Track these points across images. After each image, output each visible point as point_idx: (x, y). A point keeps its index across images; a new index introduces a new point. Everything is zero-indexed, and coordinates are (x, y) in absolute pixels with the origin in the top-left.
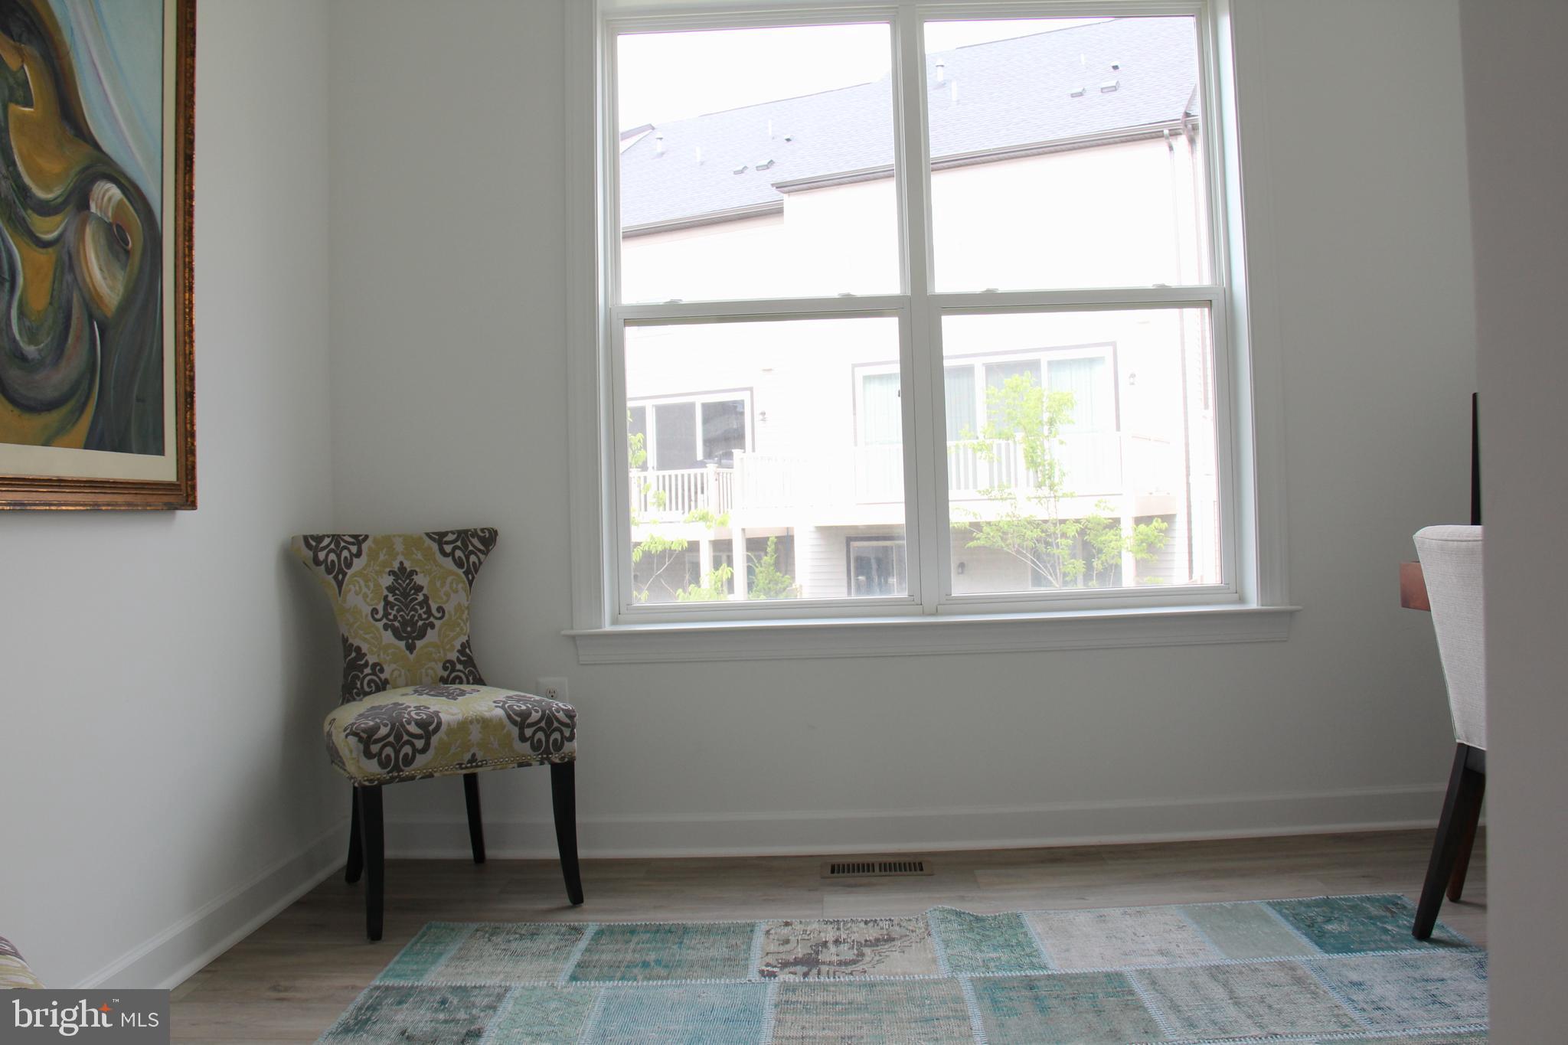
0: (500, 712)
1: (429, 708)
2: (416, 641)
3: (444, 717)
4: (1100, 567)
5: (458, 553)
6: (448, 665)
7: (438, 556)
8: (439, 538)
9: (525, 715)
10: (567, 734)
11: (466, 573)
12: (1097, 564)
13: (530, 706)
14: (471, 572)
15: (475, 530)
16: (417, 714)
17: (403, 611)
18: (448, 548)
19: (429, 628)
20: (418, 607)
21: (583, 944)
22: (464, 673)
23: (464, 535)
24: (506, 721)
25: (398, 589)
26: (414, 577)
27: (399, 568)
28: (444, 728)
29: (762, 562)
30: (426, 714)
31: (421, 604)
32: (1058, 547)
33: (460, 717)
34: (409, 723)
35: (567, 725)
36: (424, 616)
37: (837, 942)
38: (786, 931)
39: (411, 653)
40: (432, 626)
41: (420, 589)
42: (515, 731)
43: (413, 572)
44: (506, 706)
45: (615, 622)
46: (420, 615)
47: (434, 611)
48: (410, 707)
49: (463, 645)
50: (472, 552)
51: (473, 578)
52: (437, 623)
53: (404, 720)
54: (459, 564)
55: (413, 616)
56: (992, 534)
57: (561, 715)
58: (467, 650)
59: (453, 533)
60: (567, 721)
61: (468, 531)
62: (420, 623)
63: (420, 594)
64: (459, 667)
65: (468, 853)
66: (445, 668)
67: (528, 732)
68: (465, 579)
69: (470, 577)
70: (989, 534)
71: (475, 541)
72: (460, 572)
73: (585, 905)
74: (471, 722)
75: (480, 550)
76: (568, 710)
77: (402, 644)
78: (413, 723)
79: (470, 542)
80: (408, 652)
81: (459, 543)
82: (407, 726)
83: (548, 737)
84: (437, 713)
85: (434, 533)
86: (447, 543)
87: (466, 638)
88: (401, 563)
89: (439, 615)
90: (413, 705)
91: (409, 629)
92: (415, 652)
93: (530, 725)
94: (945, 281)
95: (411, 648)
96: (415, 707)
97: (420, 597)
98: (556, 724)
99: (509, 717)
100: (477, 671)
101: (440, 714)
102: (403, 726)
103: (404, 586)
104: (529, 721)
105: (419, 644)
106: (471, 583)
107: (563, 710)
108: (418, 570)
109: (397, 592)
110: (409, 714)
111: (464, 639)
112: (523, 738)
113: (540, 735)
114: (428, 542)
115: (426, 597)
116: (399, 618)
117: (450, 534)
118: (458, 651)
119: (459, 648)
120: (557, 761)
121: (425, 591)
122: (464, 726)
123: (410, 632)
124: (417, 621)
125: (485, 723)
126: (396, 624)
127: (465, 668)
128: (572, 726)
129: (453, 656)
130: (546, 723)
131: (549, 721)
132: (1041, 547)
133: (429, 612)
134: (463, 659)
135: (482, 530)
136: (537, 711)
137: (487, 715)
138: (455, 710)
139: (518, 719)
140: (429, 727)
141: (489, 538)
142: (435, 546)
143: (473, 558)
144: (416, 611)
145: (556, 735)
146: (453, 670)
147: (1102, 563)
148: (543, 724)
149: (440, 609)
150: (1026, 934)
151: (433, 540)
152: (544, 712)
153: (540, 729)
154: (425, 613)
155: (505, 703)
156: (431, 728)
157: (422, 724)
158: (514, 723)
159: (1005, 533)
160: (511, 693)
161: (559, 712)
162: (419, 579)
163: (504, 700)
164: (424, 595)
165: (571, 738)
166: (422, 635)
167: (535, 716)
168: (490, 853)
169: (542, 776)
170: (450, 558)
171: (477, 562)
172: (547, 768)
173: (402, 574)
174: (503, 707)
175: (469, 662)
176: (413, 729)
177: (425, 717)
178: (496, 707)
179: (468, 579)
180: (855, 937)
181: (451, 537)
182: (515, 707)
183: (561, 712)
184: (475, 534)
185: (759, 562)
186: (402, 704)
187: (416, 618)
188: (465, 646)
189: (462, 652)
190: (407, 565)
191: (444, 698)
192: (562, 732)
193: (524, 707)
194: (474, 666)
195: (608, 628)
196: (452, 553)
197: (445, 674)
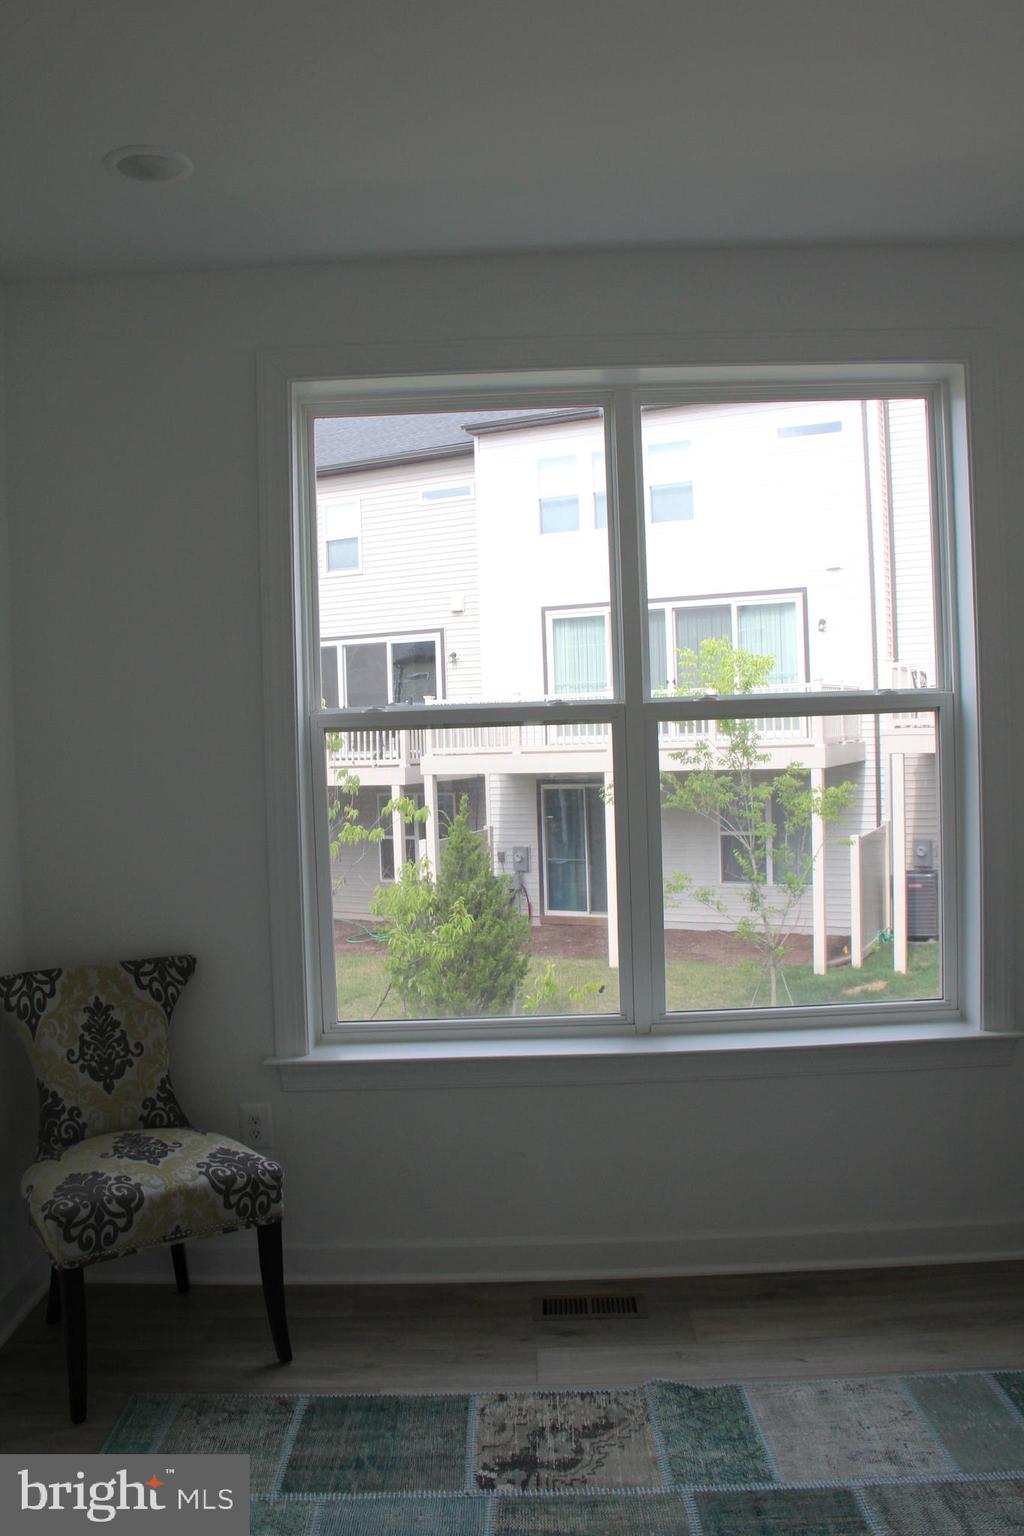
0: (203, 1180)
1: (130, 1179)
2: (115, 1081)
3: (146, 1191)
4: (792, 830)
5: (156, 985)
6: (149, 1104)
7: (136, 990)
8: (135, 967)
9: (229, 1181)
10: (273, 1195)
11: (164, 1006)
12: (788, 826)
13: (235, 1170)
14: (169, 1005)
15: (173, 958)
16: (118, 1189)
17: (99, 1049)
18: (145, 980)
19: (128, 1068)
20: (115, 1044)
21: (293, 1430)
22: (164, 1110)
23: (161, 964)
24: (211, 1191)
25: (94, 1027)
26: (111, 1012)
27: (94, 1004)
28: (146, 1203)
29: (455, 819)
30: (128, 1189)
31: (118, 1041)
32: (750, 809)
33: (162, 1190)
34: (110, 1201)
35: (273, 1188)
36: (122, 1053)
37: (554, 1428)
38: (500, 1409)
39: (109, 1093)
40: (131, 1064)
41: (116, 1024)
42: (220, 1199)
43: (109, 1007)
44: (210, 1171)
45: (319, 1042)
46: (118, 1052)
47: (132, 1048)
48: (110, 1179)
49: (163, 1082)
50: (170, 984)
51: (172, 1009)
52: (136, 1060)
53: (105, 1198)
54: (157, 996)
55: (111, 1054)
56: (685, 797)
57: (267, 1178)
58: (168, 1086)
59: (149, 961)
60: (274, 1183)
61: (166, 959)
62: (118, 1061)
63: (117, 1030)
64: (160, 1104)
65: (170, 1278)
66: (145, 1106)
67: (234, 1199)
68: (164, 1013)
69: (169, 1009)
70: (682, 797)
71: (173, 972)
72: (159, 1005)
74: (175, 1195)
75: (179, 982)
76: (274, 1171)
77: (99, 1085)
78: (114, 1202)
79: (168, 973)
80: (105, 1093)
81: (156, 975)
82: (108, 1205)
83: (253, 1201)
84: (138, 1186)
85: (130, 963)
86: (145, 974)
87: (166, 1073)
88: (97, 998)
89: (138, 1051)
90: (113, 1175)
91: (106, 1068)
92: (113, 1092)
93: (235, 1192)
95: (109, 1088)
96: (115, 1179)
97: (117, 1034)
98: (262, 1188)
99: (213, 1185)
100: (179, 1107)
101: (142, 1188)
102: (103, 1205)
103: (100, 1022)
104: (236, 1186)
105: (117, 1083)
106: (169, 1015)
107: (269, 1171)
108: (114, 1004)
109: (93, 1030)
110: (110, 1190)
111: (163, 1074)
112: (228, 1205)
113: (247, 1201)
114: (124, 974)
115: (123, 1033)
116: (96, 1058)
117: (147, 965)
118: (158, 1088)
119: (160, 1084)
120: (264, 1223)
121: (122, 1027)
122: (167, 1198)
123: (107, 1072)
124: (115, 1060)
125: (187, 1193)
126: (94, 1064)
127: (165, 1105)
128: (277, 1188)
129: (153, 1093)
130: (252, 1188)
131: (255, 1185)
132: (733, 810)
133: (127, 1049)
134: (162, 1095)
135: (181, 958)
136: (242, 1176)
137: (191, 1184)
138: (156, 1181)
139: (223, 1187)
140: (131, 1203)
141: (187, 967)
142: (131, 979)
143: (171, 990)
144: (114, 1048)
145: (263, 1198)
146: (154, 1108)
147: (794, 826)
148: (248, 1190)
149: (138, 1045)
150: (747, 1419)
151: (130, 971)
152: (249, 1176)
153: (247, 1194)
154: (123, 1050)
155: (209, 1166)
156: (133, 1205)
157: (123, 1202)
158: (219, 1191)
159: (698, 795)
160: (215, 1146)
161: (264, 1175)
162: (115, 1015)
163: (207, 1160)
164: (122, 1031)
165: (278, 1199)
166: (120, 1073)
167: (240, 1182)
168: (194, 1278)
169: (248, 1241)
170: (148, 991)
171: (176, 993)
172: (254, 1230)
173: (98, 1010)
174: (206, 1174)
175: (170, 1098)
176: (114, 1207)
177: (126, 1192)
178: (200, 1173)
179: (166, 1011)
180: (572, 1419)
181: (148, 968)
182: (219, 1172)
183: (267, 1175)
184: (172, 964)
185: (452, 821)
186: (102, 1175)
187: (113, 1056)
188: (166, 1081)
189: (162, 1088)
190: (103, 999)
191: (145, 1162)
192: (268, 1195)
193: (228, 1173)
194: (176, 1103)
195: (316, 1055)
196: (149, 986)
197: (145, 1113)
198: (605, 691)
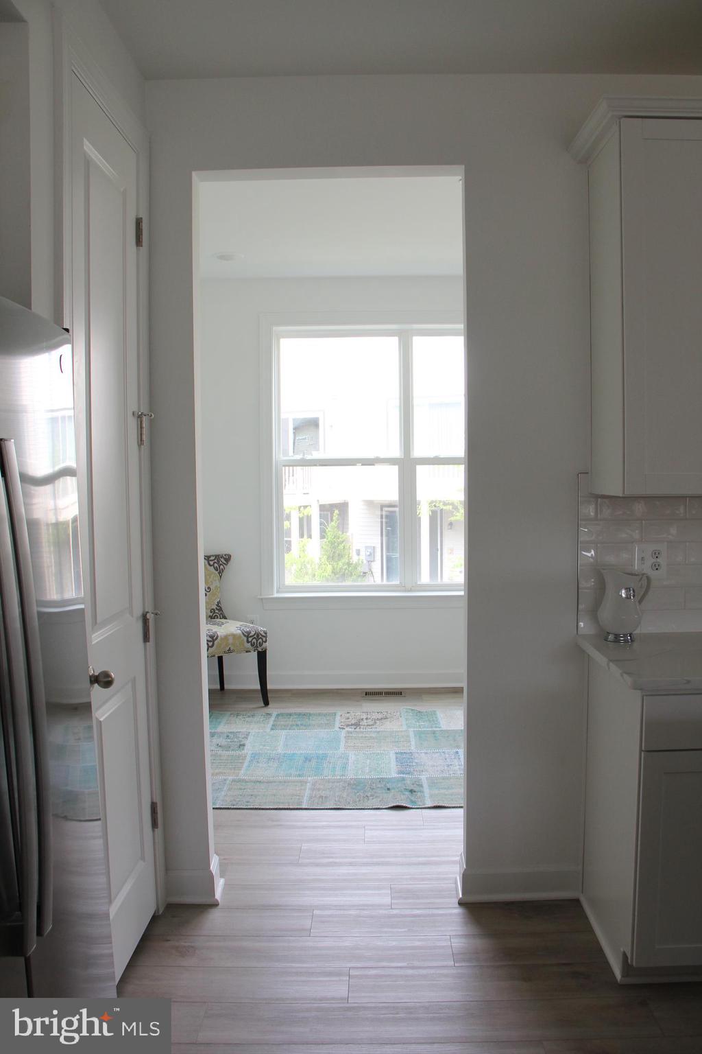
0: (239, 632)
1: (213, 630)
5: (216, 565)
6: (213, 611)
7: (208, 566)
8: (208, 558)
9: (249, 633)
10: (264, 640)
11: (219, 573)
13: (250, 629)
14: (221, 573)
15: (222, 555)
16: (209, 632)
18: (211, 563)
21: (273, 718)
22: (219, 615)
23: (217, 557)
24: (242, 635)
28: (219, 638)
29: (330, 525)
33: (225, 634)
35: (264, 637)
37: (367, 719)
38: (348, 715)
40: (206, 595)
42: (245, 639)
44: (241, 629)
45: (278, 592)
50: (221, 564)
51: (222, 575)
54: (216, 569)
57: (262, 633)
58: (220, 605)
59: (213, 556)
60: (264, 635)
61: (219, 555)
64: (216, 611)
65: (218, 687)
66: (211, 612)
67: (250, 639)
69: (220, 575)
71: (222, 560)
72: (217, 573)
73: (270, 706)
74: (229, 636)
75: (225, 564)
76: (265, 631)
79: (220, 560)
81: (216, 561)
83: (257, 641)
84: (216, 632)
85: (206, 556)
86: (211, 560)
89: (209, 590)
93: (251, 637)
94: (417, 453)
96: (207, 630)
98: (260, 636)
99: (243, 633)
101: (218, 633)
104: (250, 635)
106: (221, 577)
107: (263, 631)
111: (219, 600)
112: (248, 642)
113: (254, 640)
118: (217, 605)
119: (217, 603)
120: (260, 650)
122: (226, 637)
125: (234, 636)
127: (220, 612)
128: (266, 637)
129: (214, 607)
131: (258, 636)
133: (205, 589)
134: (218, 608)
135: (225, 555)
136: (253, 631)
137: (235, 633)
138: (222, 632)
139: (246, 634)
140: (214, 637)
141: (228, 559)
142: (207, 562)
143: (222, 567)
145: (260, 640)
146: (215, 613)
148: (255, 636)
149: (209, 588)
150: (436, 718)
151: (206, 559)
152: (255, 632)
153: (255, 638)
157: (211, 637)
158: (245, 636)
160: (242, 623)
161: (261, 631)
163: (240, 626)
165: (266, 642)
167: (253, 633)
168: (226, 687)
169: (254, 656)
170: (213, 567)
171: (224, 568)
172: (256, 653)
175: (220, 609)
176: (208, 638)
177: (212, 634)
178: (237, 629)
180: (374, 717)
181: (212, 558)
182: (244, 629)
184: (222, 557)
185: (328, 526)
188: (219, 603)
191: (217, 626)
192: (262, 639)
193: (248, 630)
194: (224, 612)
195: (276, 595)
196: (213, 565)
197: (211, 614)
198: (396, 453)
